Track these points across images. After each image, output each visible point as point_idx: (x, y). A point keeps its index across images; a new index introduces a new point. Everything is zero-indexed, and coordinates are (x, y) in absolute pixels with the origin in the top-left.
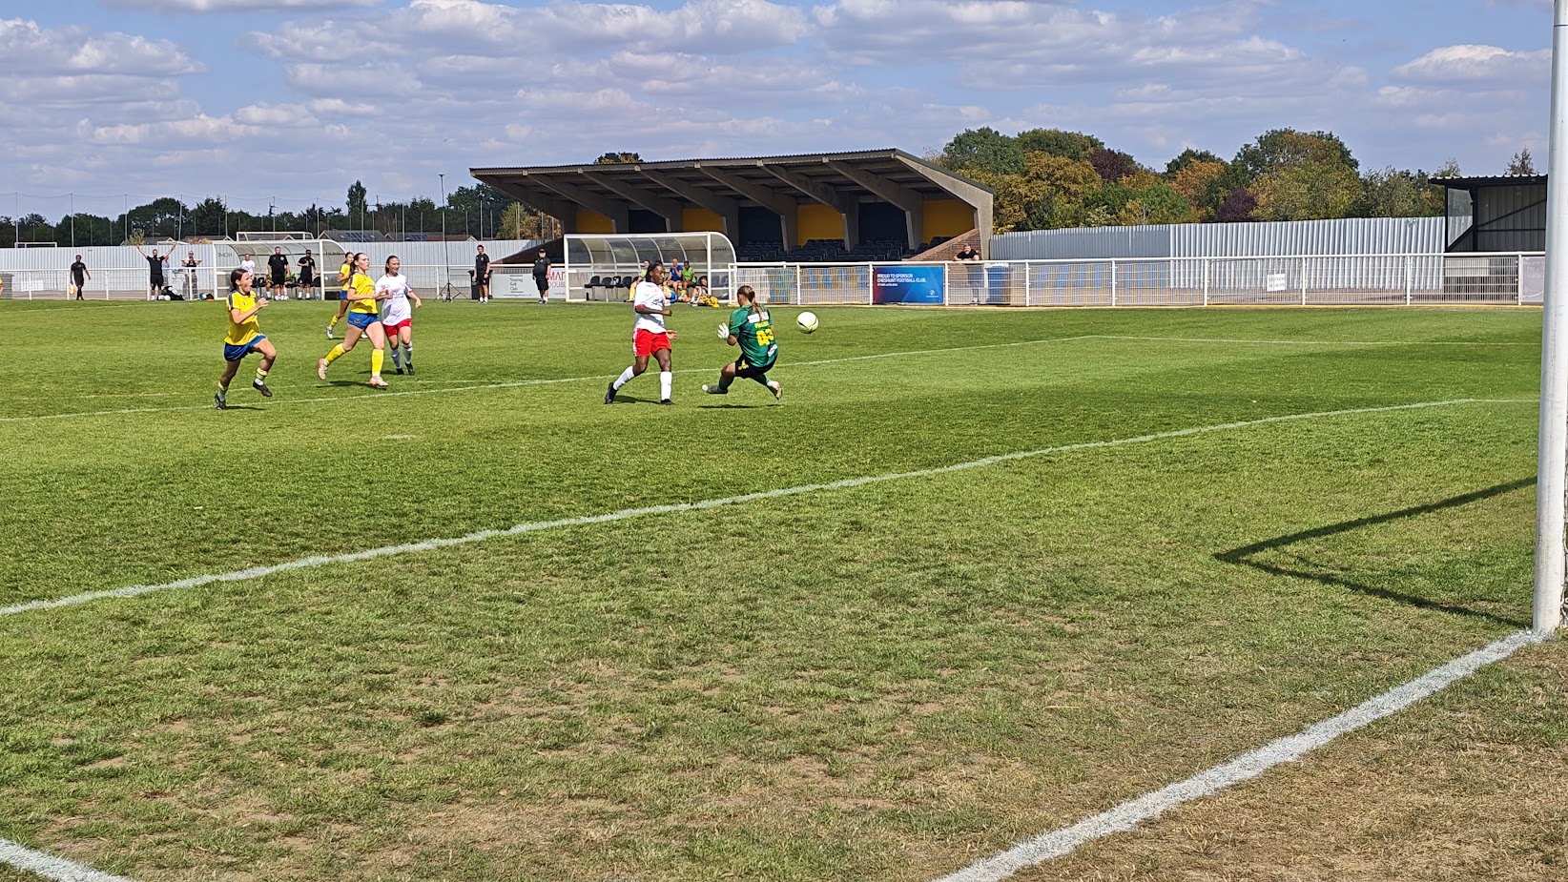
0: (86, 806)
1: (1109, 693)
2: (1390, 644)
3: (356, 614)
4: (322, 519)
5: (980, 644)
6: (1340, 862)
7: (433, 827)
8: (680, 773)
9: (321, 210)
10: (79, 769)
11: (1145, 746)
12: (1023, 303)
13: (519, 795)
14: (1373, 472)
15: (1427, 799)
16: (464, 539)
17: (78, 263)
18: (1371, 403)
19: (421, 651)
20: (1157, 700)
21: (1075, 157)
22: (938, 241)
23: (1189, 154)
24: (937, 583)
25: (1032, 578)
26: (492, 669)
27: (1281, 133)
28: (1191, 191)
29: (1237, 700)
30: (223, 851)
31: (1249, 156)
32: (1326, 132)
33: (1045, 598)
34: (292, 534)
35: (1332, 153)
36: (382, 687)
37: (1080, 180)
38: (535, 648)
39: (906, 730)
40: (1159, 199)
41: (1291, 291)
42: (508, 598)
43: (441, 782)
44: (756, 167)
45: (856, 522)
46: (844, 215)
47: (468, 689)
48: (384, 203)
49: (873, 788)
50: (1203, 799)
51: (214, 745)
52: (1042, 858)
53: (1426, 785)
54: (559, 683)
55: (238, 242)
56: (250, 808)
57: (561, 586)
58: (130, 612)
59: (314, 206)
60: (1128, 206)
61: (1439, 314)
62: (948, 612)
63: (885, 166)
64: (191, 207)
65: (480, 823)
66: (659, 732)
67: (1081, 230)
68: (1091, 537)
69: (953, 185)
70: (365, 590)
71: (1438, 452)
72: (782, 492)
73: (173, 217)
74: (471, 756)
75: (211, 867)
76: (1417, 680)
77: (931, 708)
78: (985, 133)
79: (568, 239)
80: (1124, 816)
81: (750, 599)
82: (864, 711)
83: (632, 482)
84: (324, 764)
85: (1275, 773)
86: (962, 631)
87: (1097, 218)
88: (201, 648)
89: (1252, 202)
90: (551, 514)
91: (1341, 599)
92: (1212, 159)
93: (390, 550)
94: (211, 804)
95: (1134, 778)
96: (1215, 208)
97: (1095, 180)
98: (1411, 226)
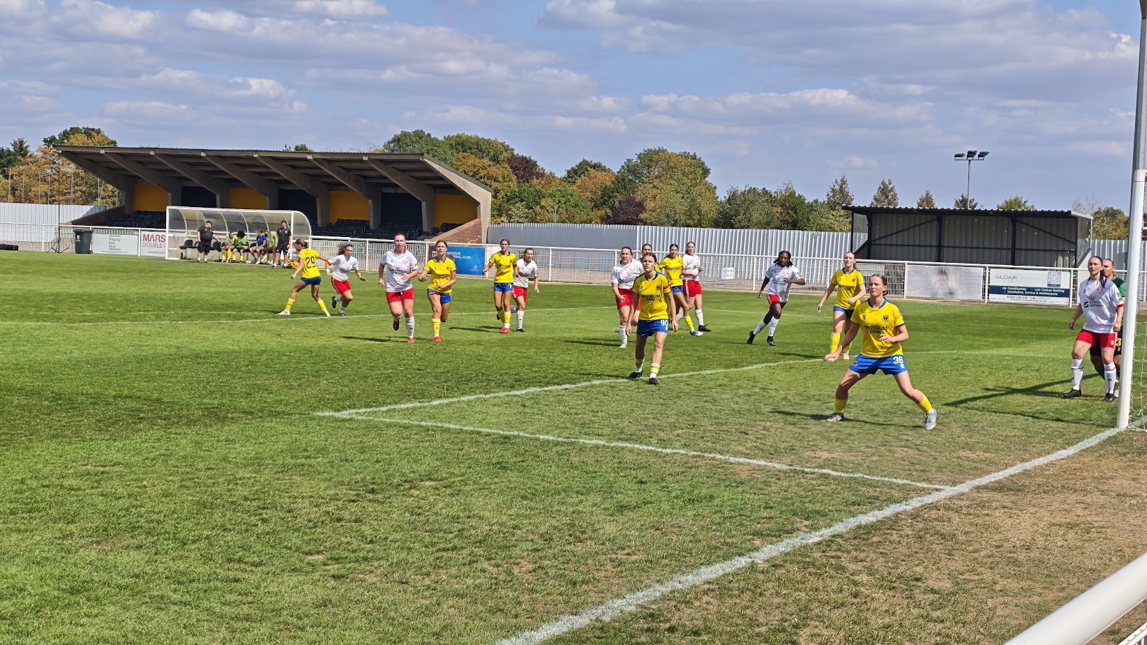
21: (495, 160)
27: (656, 152)
28: (590, 195)
31: (630, 169)
35: (696, 170)
37: (500, 179)
40: (564, 199)
60: (542, 203)
78: (419, 134)
87: (517, 212)
89: (641, 207)
92: (604, 169)
96: (611, 209)
97: (511, 180)
98: (816, 238)
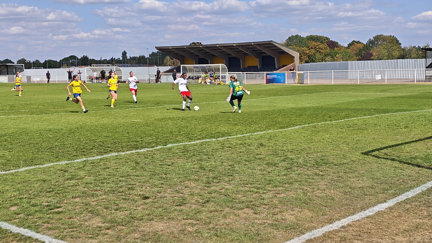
0: (52, 221)
1: (332, 191)
2: (410, 177)
3: (125, 169)
4: (116, 143)
5: (296, 177)
6: (397, 238)
7: (146, 227)
8: (213, 213)
9: (114, 58)
10: (50, 211)
11: (342, 206)
12: (307, 83)
13: (170, 218)
14: (405, 130)
15: (421, 221)
16: (154, 149)
17: (48, 73)
18: (405, 111)
19: (142, 179)
20: (345, 193)
21: (322, 42)
22: (284, 66)
23: (354, 41)
24: (284, 161)
25: (310, 159)
26: (162, 184)
27: (380, 36)
28: (354, 52)
29: (368, 193)
30: (89, 234)
31: (371, 42)
32: (392, 35)
33: (314, 165)
34: (107, 147)
35: (394, 41)
36: (132, 189)
37: (324, 49)
38: (173, 178)
39: (276, 201)
40: (345, 54)
41: (383, 80)
42: (166, 165)
43: (148, 215)
44: (233, 46)
45: (261, 144)
46: (258, 59)
47: (155, 189)
48: (132, 56)
49: (267, 217)
50: (358, 221)
51: (86, 205)
52: (314, 237)
53: (421, 217)
54: (180, 188)
55: (92, 67)
56: (96, 222)
57: (180, 162)
58: (64, 168)
59: (113, 57)
60: (337, 56)
61: (424, 86)
62: (287, 169)
63: (269, 45)
64: (79, 58)
65: (159, 226)
66: (208, 201)
67: (324, 63)
68: (327, 148)
69: (288, 50)
70: (127, 162)
71: (424, 124)
72: (241, 135)
73: (74, 60)
74: (156, 208)
75: (86, 238)
76: (418, 188)
77: (282, 195)
78: (297, 36)
79: (182, 66)
80: (336, 225)
81: (232, 165)
82: (264, 196)
83: (200, 133)
84: (116, 210)
85: (378, 213)
86: (291, 174)
87: (328, 59)
88: (83, 178)
89: (371, 55)
90: (178, 141)
91: (396, 165)
92: (360, 43)
93: (134, 151)
94: (86, 221)
95: (339, 215)
96: (361, 56)
97: (327, 49)
98: (416, 61)
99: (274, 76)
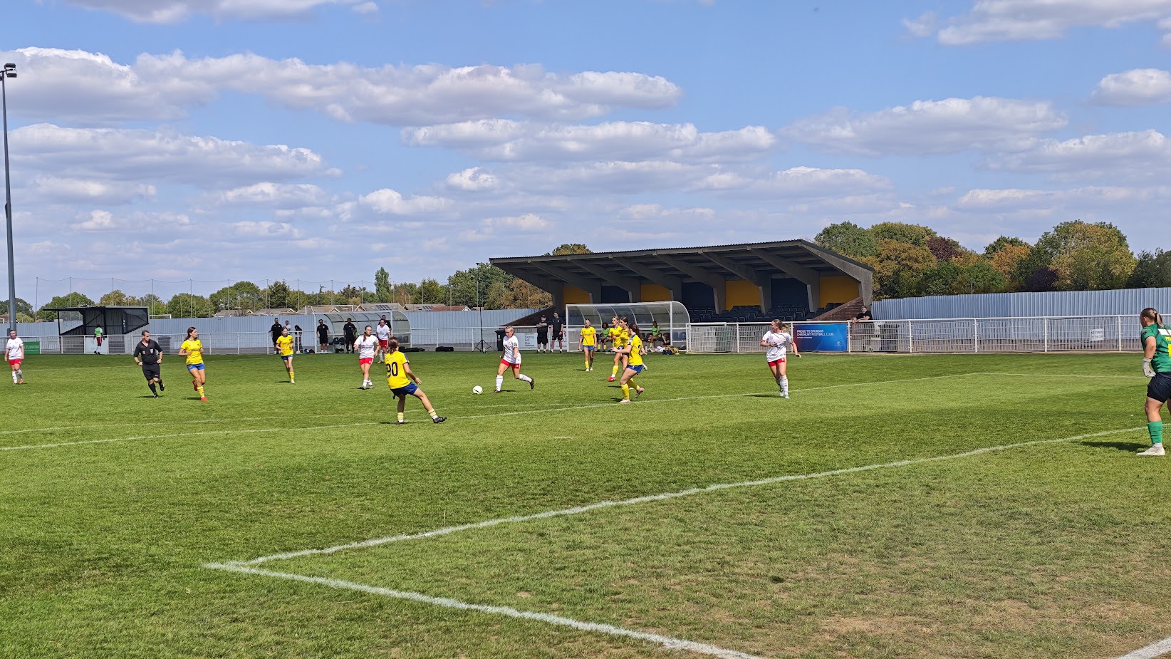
9: (354, 289)
12: (907, 350)
21: (916, 243)
22: (832, 306)
28: (1007, 268)
31: (1048, 241)
32: (1107, 223)
35: (1112, 239)
37: (921, 260)
40: (982, 274)
41: (1110, 341)
44: (697, 254)
46: (760, 288)
48: (399, 284)
59: (349, 285)
60: (958, 279)
63: (795, 252)
64: (262, 288)
69: (843, 265)
73: (249, 296)
78: (846, 226)
79: (569, 308)
92: (1021, 244)
96: (1025, 279)
97: (931, 260)
99: (817, 331)
